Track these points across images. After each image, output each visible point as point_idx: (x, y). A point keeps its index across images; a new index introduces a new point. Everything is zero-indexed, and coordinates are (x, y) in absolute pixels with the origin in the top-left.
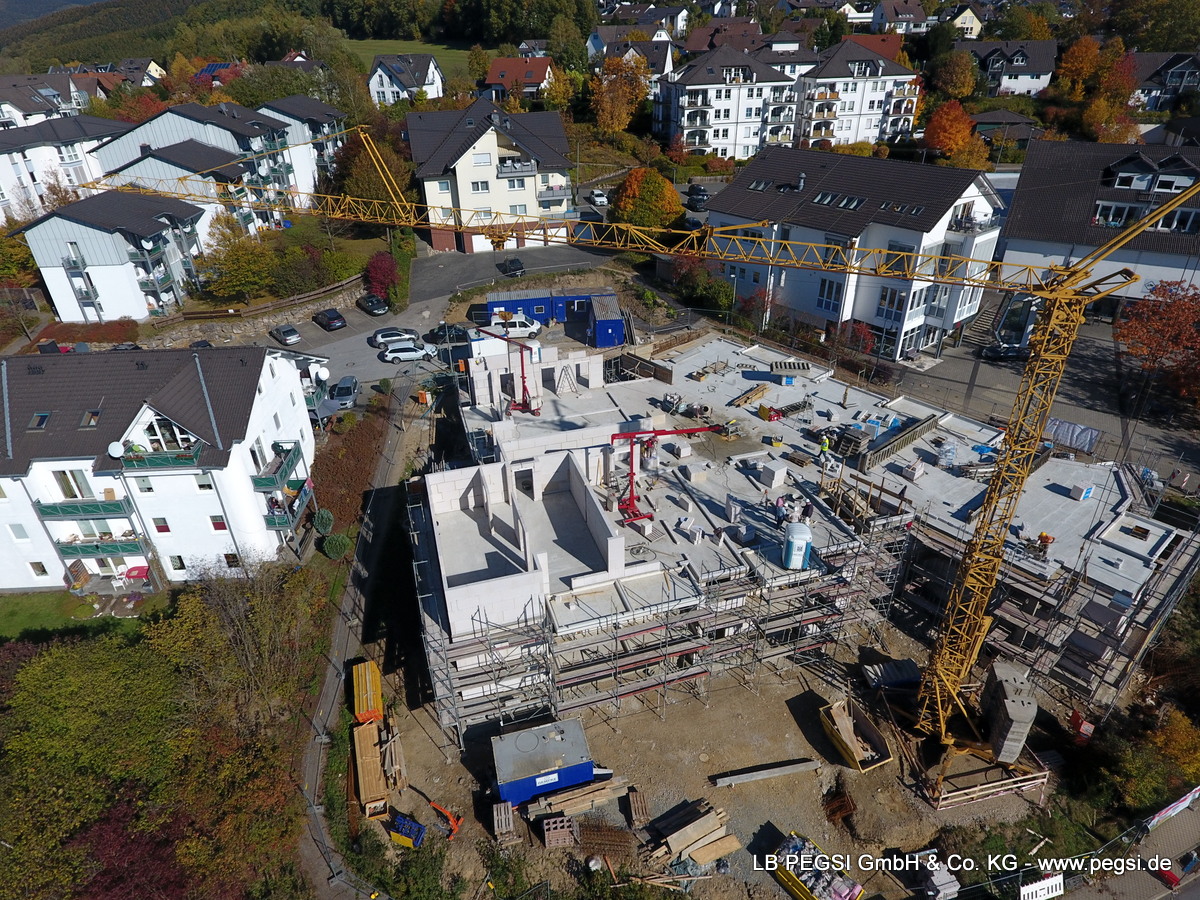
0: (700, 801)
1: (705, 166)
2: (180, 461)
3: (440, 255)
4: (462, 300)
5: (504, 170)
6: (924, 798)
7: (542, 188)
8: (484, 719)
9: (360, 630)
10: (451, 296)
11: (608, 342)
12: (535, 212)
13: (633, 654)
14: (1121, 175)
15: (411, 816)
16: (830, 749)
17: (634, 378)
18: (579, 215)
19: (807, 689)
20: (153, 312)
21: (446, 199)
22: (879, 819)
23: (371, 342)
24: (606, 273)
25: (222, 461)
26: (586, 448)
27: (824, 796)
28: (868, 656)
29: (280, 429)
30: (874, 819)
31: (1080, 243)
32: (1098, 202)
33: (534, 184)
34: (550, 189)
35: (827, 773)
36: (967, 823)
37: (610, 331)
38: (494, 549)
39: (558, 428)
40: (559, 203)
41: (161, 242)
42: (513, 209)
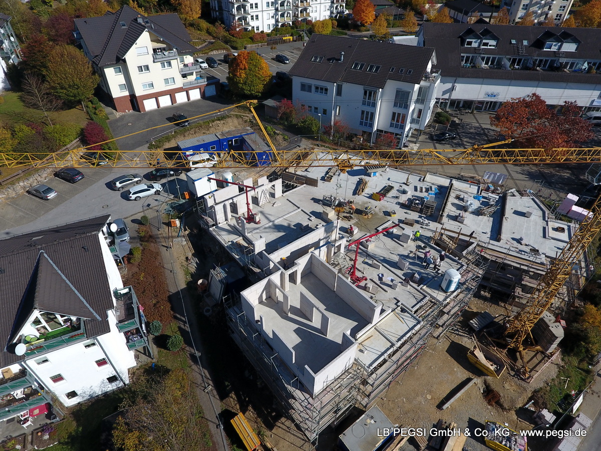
0: (439, 420)
1: (251, 38)
2: (73, 339)
3: (124, 116)
4: (157, 147)
5: (158, 57)
6: (522, 379)
7: (181, 66)
9: (215, 392)
10: (148, 145)
12: (180, 82)
14: (468, 40)
16: (476, 370)
17: (296, 187)
18: (206, 80)
19: (451, 341)
21: (121, 78)
22: (512, 398)
24: (237, 117)
25: (105, 327)
27: (482, 394)
28: (467, 315)
30: (510, 398)
31: (459, 77)
32: (462, 55)
33: (177, 64)
34: (186, 65)
35: (478, 381)
38: (297, 326)
39: (276, 231)
40: (192, 74)
42: (166, 81)
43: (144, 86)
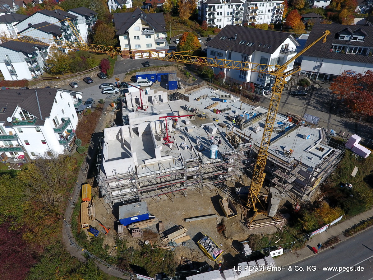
0: (180, 225)
1: (213, 31)
2: (29, 123)
3: (125, 60)
4: (130, 74)
5: (144, 32)
6: (246, 226)
7: (157, 38)
8: (120, 201)
9: (87, 175)
10: (126, 73)
11: (172, 88)
12: (154, 47)
13: (163, 183)
14: (341, 35)
15: (96, 228)
16: (221, 212)
17: (178, 100)
18: (169, 47)
19: (218, 194)
20: (33, 77)
21: (126, 42)
22: (232, 232)
23: (100, 87)
24: (175, 66)
25: (42, 124)
26: (155, 121)
27: (217, 225)
28: (238, 185)
29: (64, 114)
30: (231, 232)
31: (325, 58)
32: (333, 44)
33: (154, 37)
34: (159, 38)
35: (219, 218)
36: (258, 233)
37: (173, 85)
38: (124, 151)
39: (151, 115)
40: (163, 43)
41: (35, 55)
42: (147, 45)
43: (136, 46)
